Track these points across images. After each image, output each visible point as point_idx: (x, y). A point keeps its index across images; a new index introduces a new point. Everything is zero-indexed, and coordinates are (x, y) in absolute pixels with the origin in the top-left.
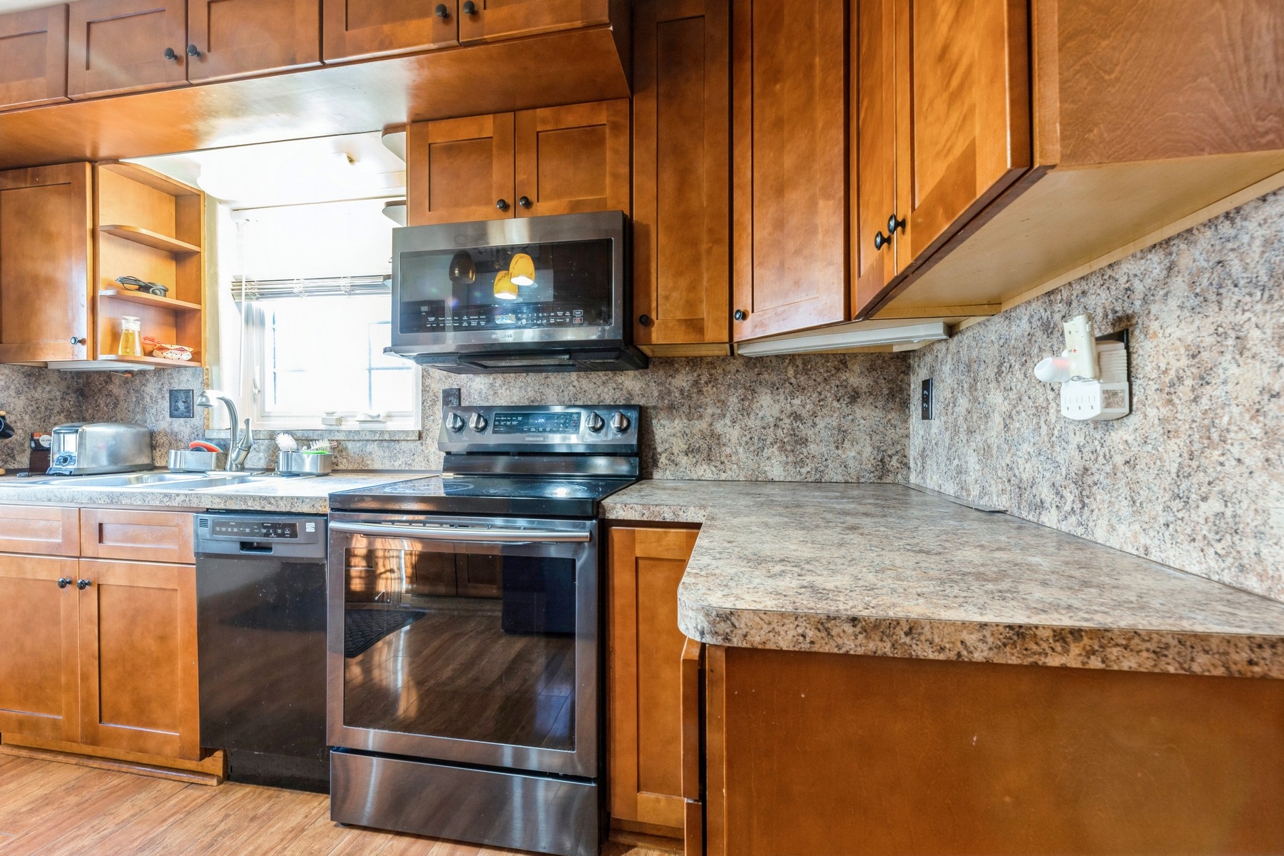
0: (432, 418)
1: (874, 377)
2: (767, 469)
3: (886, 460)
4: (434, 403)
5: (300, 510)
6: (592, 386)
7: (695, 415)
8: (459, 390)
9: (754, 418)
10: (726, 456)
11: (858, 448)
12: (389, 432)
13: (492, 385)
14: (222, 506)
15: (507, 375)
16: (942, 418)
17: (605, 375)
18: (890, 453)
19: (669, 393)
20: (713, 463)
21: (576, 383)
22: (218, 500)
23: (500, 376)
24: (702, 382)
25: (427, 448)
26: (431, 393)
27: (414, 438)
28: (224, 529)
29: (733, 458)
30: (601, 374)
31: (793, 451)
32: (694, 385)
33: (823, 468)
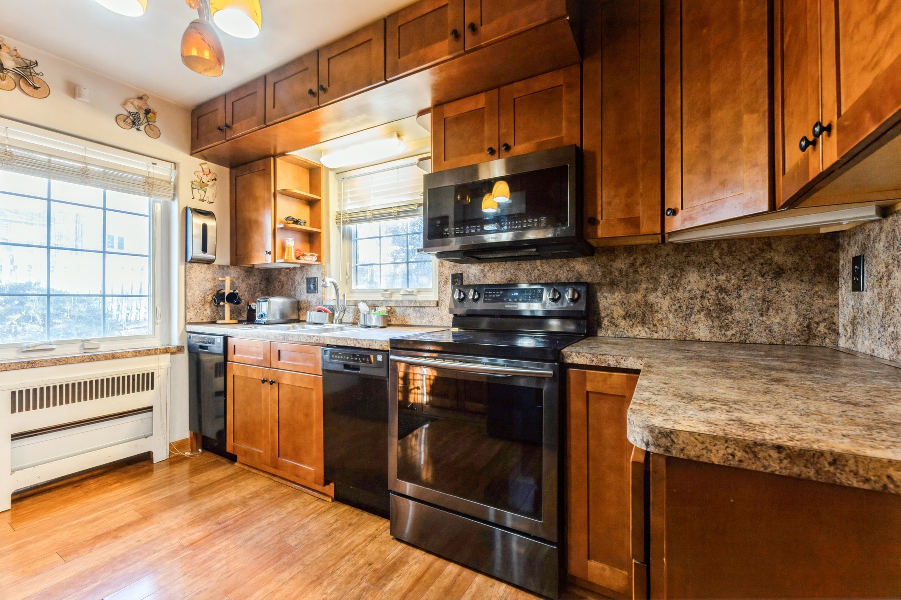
0: (445, 293)
1: (799, 255)
2: (694, 331)
3: (814, 326)
4: (446, 283)
5: (374, 348)
6: (551, 269)
7: (632, 290)
8: (462, 274)
9: (682, 291)
10: (658, 321)
11: (783, 316)
12: (420, 302)
13: (482, 271)
14: (335, 344)
15: (492, 264)
16: (876, 290)
17: (561, 262)
18: (817, 320)
19: (611, 273)
20: (647, 326)
21: (540, 268)
22: (333, 340)
23: (488, 265)
24: (638, 264)
25: (442, 312)
26: (444, 277)
27: (434, 305)
28: (336, 357)
29: (664, 322)
30: (558, 261)
31: (718, 318)
32: (630, 267)
33: (747, 332)
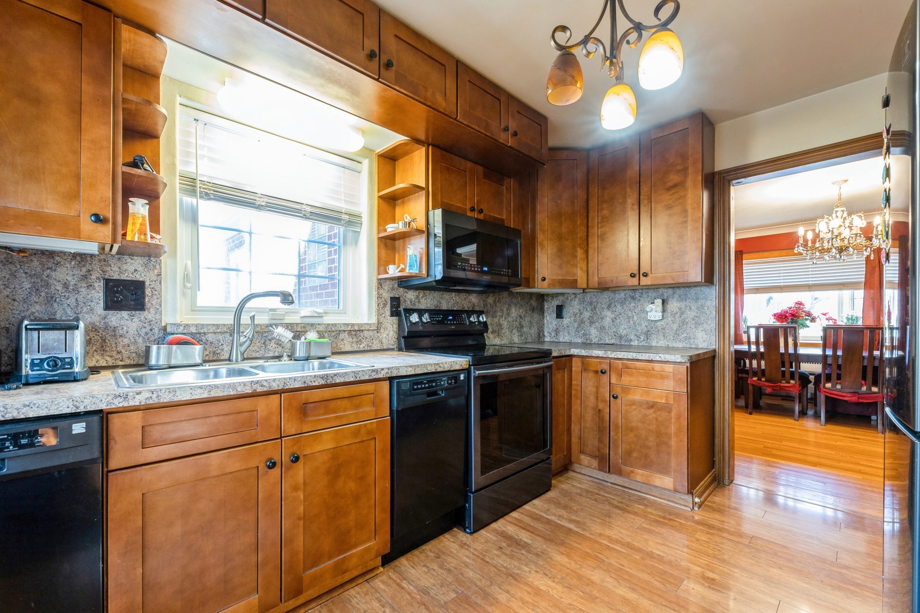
0: (384, 315)
4: (385, 305)
6: (460, 300)
8: (399, 298)
12: (358, 325)
13: (418, 297)
15: (425, 291)
16: (572, 319)
17: (466, 295)
21: (454, 298)
23: (422, 292)
25: (381, 335)
26: (383, 299)
27: (375, 328)
28: (419, 386)
30: (464, 294)
